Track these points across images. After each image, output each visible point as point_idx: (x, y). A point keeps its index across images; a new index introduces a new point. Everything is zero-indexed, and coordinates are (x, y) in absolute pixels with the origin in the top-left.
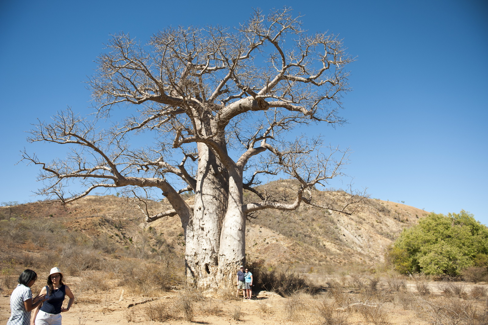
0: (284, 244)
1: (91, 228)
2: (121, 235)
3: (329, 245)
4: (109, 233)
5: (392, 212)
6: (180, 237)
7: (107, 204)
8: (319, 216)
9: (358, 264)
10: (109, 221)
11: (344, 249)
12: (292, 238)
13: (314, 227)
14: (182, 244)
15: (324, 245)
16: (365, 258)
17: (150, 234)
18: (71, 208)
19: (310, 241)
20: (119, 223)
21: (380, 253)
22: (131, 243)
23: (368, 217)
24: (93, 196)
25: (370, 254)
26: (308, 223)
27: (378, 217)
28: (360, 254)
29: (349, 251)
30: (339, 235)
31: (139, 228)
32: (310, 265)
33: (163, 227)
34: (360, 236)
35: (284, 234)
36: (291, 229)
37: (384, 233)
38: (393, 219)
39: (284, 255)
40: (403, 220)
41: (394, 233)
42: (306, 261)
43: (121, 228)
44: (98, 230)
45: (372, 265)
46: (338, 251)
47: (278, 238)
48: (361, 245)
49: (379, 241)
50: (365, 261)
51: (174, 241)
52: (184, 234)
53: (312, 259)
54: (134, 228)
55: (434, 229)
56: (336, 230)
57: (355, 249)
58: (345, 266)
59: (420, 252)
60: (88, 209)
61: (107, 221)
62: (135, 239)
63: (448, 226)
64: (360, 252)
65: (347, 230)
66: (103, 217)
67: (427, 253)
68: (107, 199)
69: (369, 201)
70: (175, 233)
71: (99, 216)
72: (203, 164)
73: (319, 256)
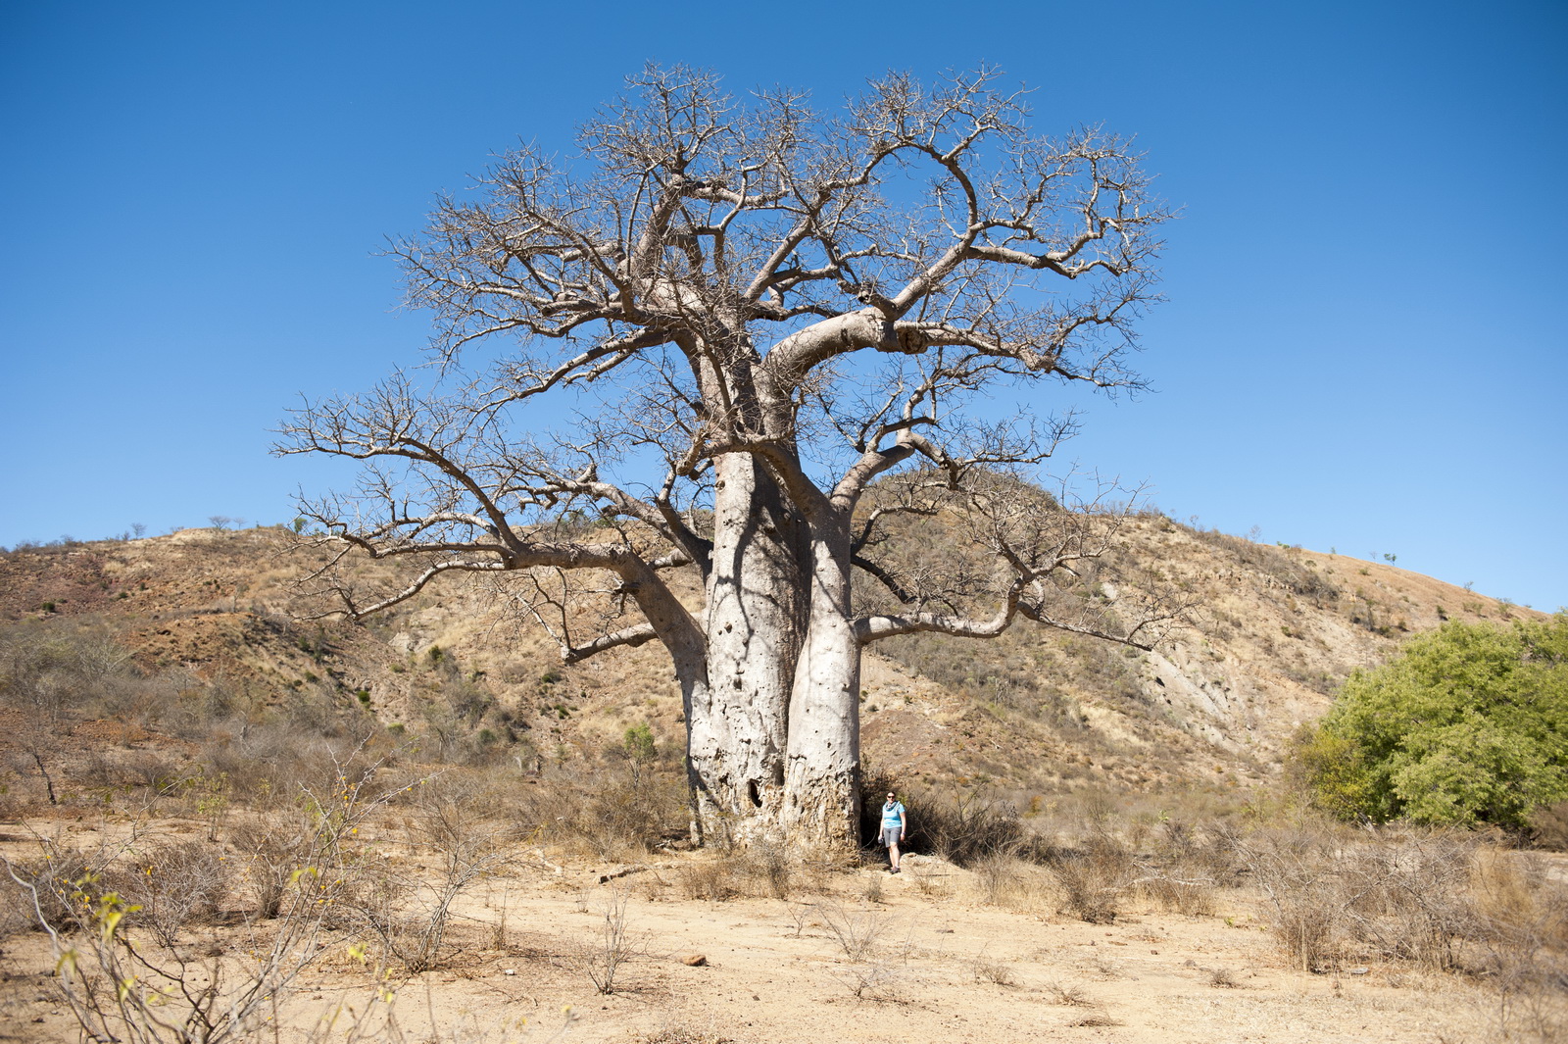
0: (934, 713)
1: (218, 655)
2: (325, 678)
3: (1102, 718)
4: (285, 671)
5: (1345, 596)
6: (548, 685)
7: (262, 560)
8: (1068, 608)
9: (1207, 787)
10: (280, 626)
11: (1156, 731)
12: (962, 691)
13: (1048, 650)
14: (557, 712)
15: (1085, 719)
16: (1233, 766)
17: (434, 673)
18: (122, 579)
19: (1031, 703)
20: (319, 633)
22: (368, 707)
23: (1252, 614)
24: (206, 530)
25: (1255, 752)
26: (1024, 636)
27: (1292, 615)
28: (1217, 751)
29: (1177, 742)
30: (1138, 681)
31: (392, 654)
32: (1029, 788)
33: (481, 649)
34: (1218, 683)
35: (934, 677)
36: (961, 656)
37: (1310, 675)
38: (1347, 621)
39: (933, 751)
40: (1385, 627)
42: (1014, 774)
43: (327, 653)
44: (246, 661)
46: (1135, 740)
47: (912, 691)
48: (1222, 717)
49: (1291, 704)
50: (1234, 778)
51: (527, 700)
52: (563, 675)
53: (1038, 768)
54: (373, 652)
55: (1454, 672)
56: (1130, 660)
57: (1198, 732)
58: (1161, 793)
59: (1403, 749)
60: (192, 579)
61: (274, 628)
62: (380, 692)
63: (1506, 663)
64: (1217, 744)
65: (1172, 661)
66: (255, 612)
67: (1423, 752)
68: (260, 541)
69: (1260, 553)
70: (527, 671)
71: (242, 609)
72: (733, 498)
73: (1062, 758)
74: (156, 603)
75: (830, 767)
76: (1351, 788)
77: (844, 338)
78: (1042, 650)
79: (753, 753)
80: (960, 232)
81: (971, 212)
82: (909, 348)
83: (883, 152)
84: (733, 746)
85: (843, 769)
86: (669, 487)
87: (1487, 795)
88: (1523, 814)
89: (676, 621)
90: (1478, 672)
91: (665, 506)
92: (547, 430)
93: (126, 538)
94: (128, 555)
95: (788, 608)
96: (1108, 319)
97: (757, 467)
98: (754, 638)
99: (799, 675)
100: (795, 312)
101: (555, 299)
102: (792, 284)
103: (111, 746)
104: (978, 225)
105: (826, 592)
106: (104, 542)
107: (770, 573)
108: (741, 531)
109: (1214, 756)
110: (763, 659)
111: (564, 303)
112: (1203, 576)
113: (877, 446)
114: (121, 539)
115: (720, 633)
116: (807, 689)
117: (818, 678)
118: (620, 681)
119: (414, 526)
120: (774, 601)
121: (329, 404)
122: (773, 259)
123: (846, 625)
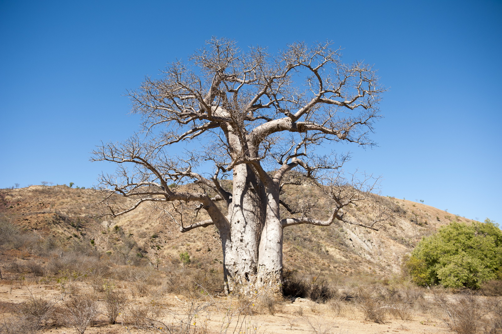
1: (44, 227)
2: (80, 235)
3: (333, 251)
4: (66, 233)
5: (408, 213)
6: (154, 239)
7: (59, 196)
9: (367, 274)
10: (65, 218)
11: (350, 256)
12: (289, 242)
13: (315, 229)
14: (157, 248)
15: (327, 251)
16: (374, 267)
17: (116, 234)
18: (11, 202)
19: (310, 246)
20: (78, 220)
21: (393, 262)
22: (94, 245)
23: (379, 218)
24: (40, 186)
25: (381, 263)
27: (392, 219)
28: (369, 262)
29: (357, 259)
30: (344, 239)
31: (102, 228)
33: (132, 227)
34: (369, 240)
36: (288, 231)
37: (398, 238)
38: (409, 221)
40: (421, 223)
41: (410, 238)
42: (306, 269)
43: (80, 227)
44: (53, 230)
45: (383, 276)
46: (343, 259)
48: (370, 251)
49: (392, 247)
50: (375, 271)
51: (147, 243)
52: (159, 236)
53: (313, 267)
54: (96, 227)
55: (455, 238)
56: (341, 233)
57: (363, 256)
58: (352, 276)
59: (439, 263)
60: (35, 202)
61: (63, 219)
62: (98, 240)
63: (471, 235)
64: (369, 260)
65: (355, 233)
66: (57, 213)
67: (446, 264)
68: (58, 190)
69: (382, 199)
70: (147, 234)
71: (52, 212)
72: (240, 179)
73: (320, 264)
74: (22, 210)
75: (273, 269)
76: (423, 275)
77: (278, 127)
78: (314, 229)
79: (247, 263)
80: (316, 94)
81: (320, 87)
82: (301, 131)
83: (291, 67)
84: (240, 261)
85: (278, 269)
86: (217, 175)
87: (466, 278)
88: (478, 284)
89: (221, 219)
90: (462, 238)
91: (216, 181)
92: (175, 155)
93: (13, 188)
94: (13, 194)
95: (258, 215)
96: (365, 123)
97: (248, 168)
98: (247, 225)
99: (262, 238)
100: (257, 118)
101: (182, 112)
102: (256, 109)
103: (17, 259)
104: (323, 92)
105: (272, 210)
106: (5, 189)
107: (252, 203)
108: (243, 189)
109: (368, 264)
110: (250, 232)
111: (186, 113)
112: (364, 206)
113: (287, 163)
114: (11, 188)
115: (235, 223)
116: (266, 242)
117: (270, 239)
118: (178, 238)
119: (135, 186)
120: (253, 213)
121: (110, 144)
122: (253, 101)
123: (279, 221)
